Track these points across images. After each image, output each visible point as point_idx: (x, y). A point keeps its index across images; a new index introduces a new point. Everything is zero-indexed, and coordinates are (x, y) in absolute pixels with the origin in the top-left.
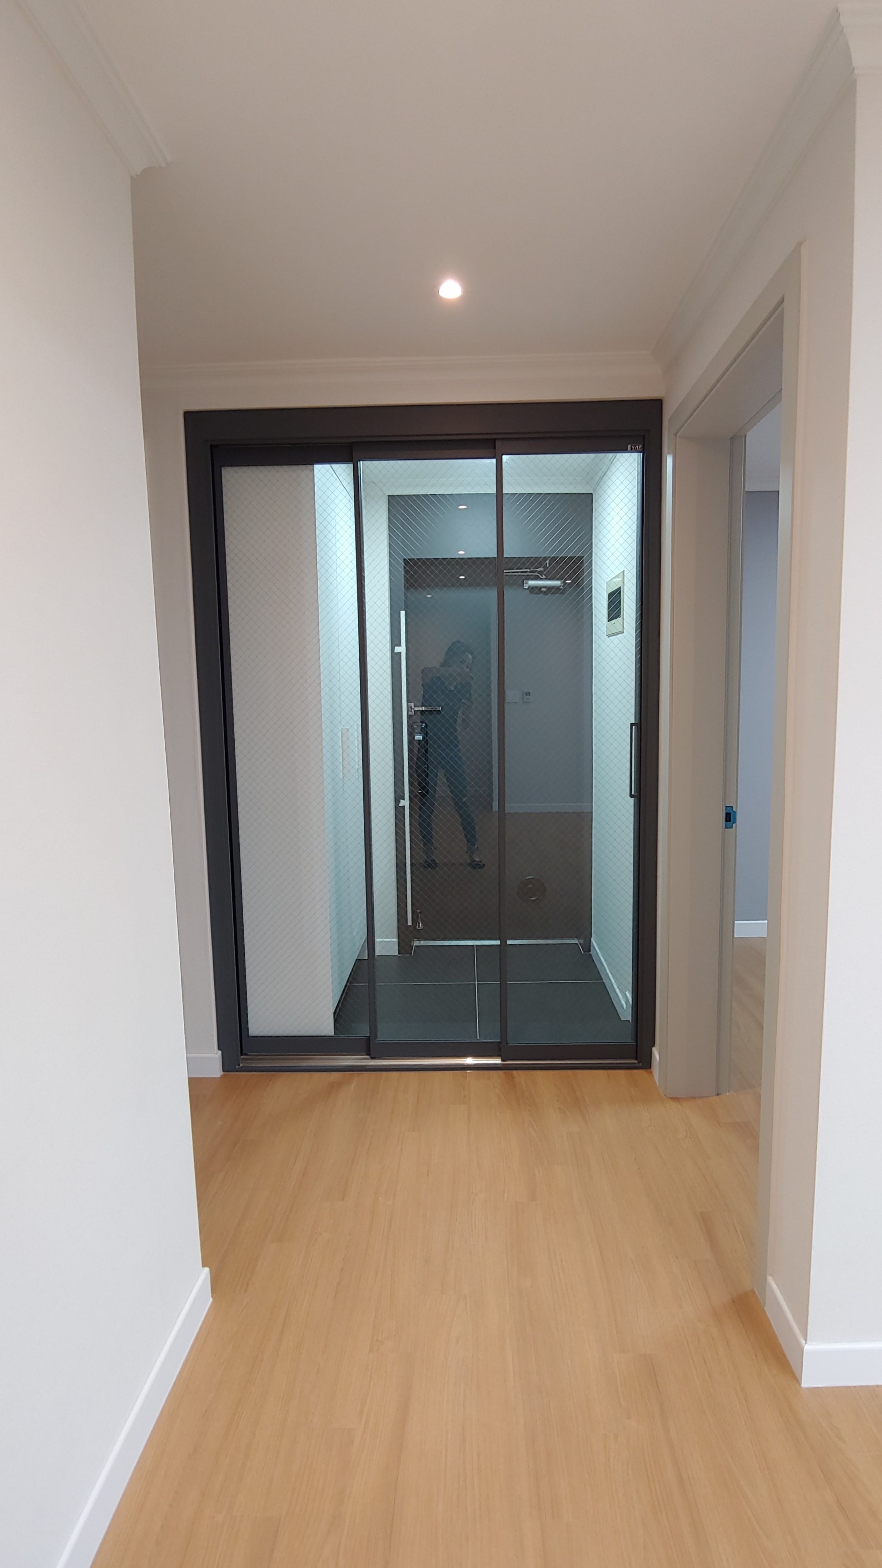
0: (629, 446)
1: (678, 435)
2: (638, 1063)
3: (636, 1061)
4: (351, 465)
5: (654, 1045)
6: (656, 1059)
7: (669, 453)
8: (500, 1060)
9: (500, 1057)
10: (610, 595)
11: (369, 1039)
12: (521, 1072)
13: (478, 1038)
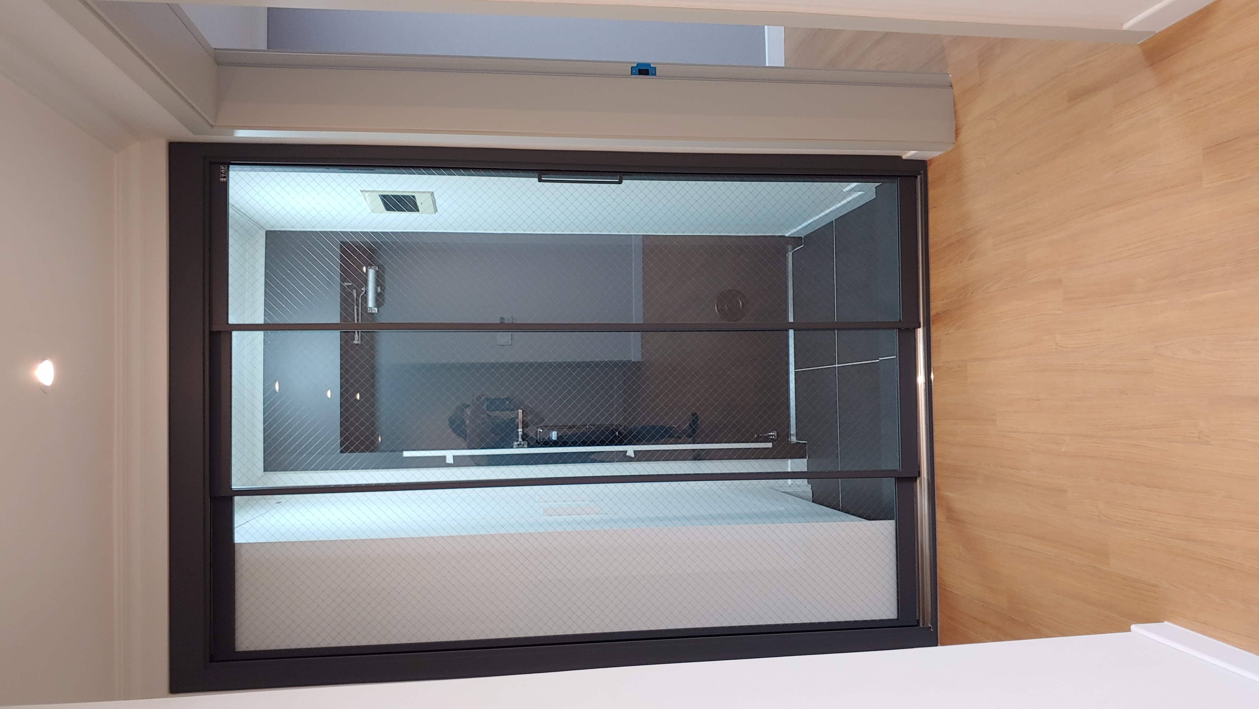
0: (222, 179)
1: (213, 124)
2: (920, 174)
3: (919, 177)
4: (236, 498)
5: (899, 158)
6: (916, 154)
7: (232, 134)
8: (918, 329)
9: (916, 330)
10: (388, 208)
11: (898, 478)
12: (933, 305)
13: (895, 357)
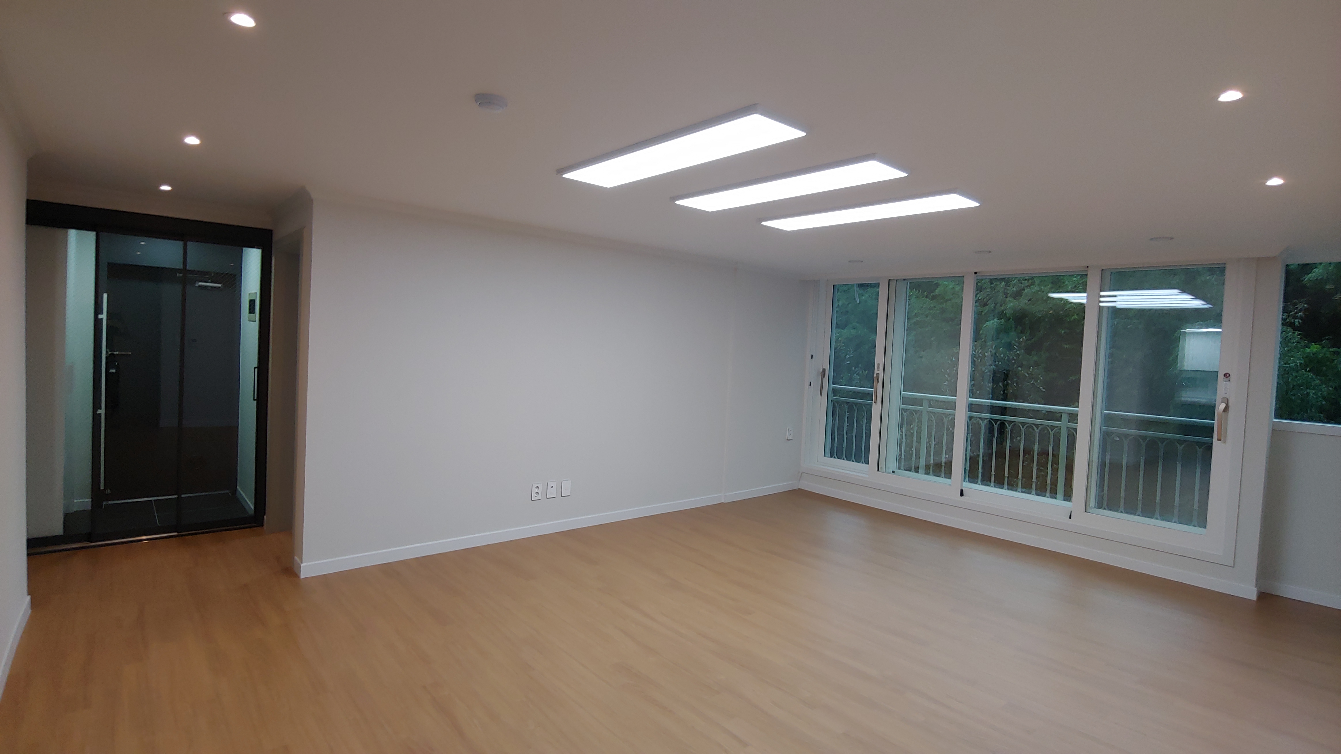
0: (255, 246)
3: (256, 524)
9: (176, 532)
11: (90, 534)
13: (159, 525)
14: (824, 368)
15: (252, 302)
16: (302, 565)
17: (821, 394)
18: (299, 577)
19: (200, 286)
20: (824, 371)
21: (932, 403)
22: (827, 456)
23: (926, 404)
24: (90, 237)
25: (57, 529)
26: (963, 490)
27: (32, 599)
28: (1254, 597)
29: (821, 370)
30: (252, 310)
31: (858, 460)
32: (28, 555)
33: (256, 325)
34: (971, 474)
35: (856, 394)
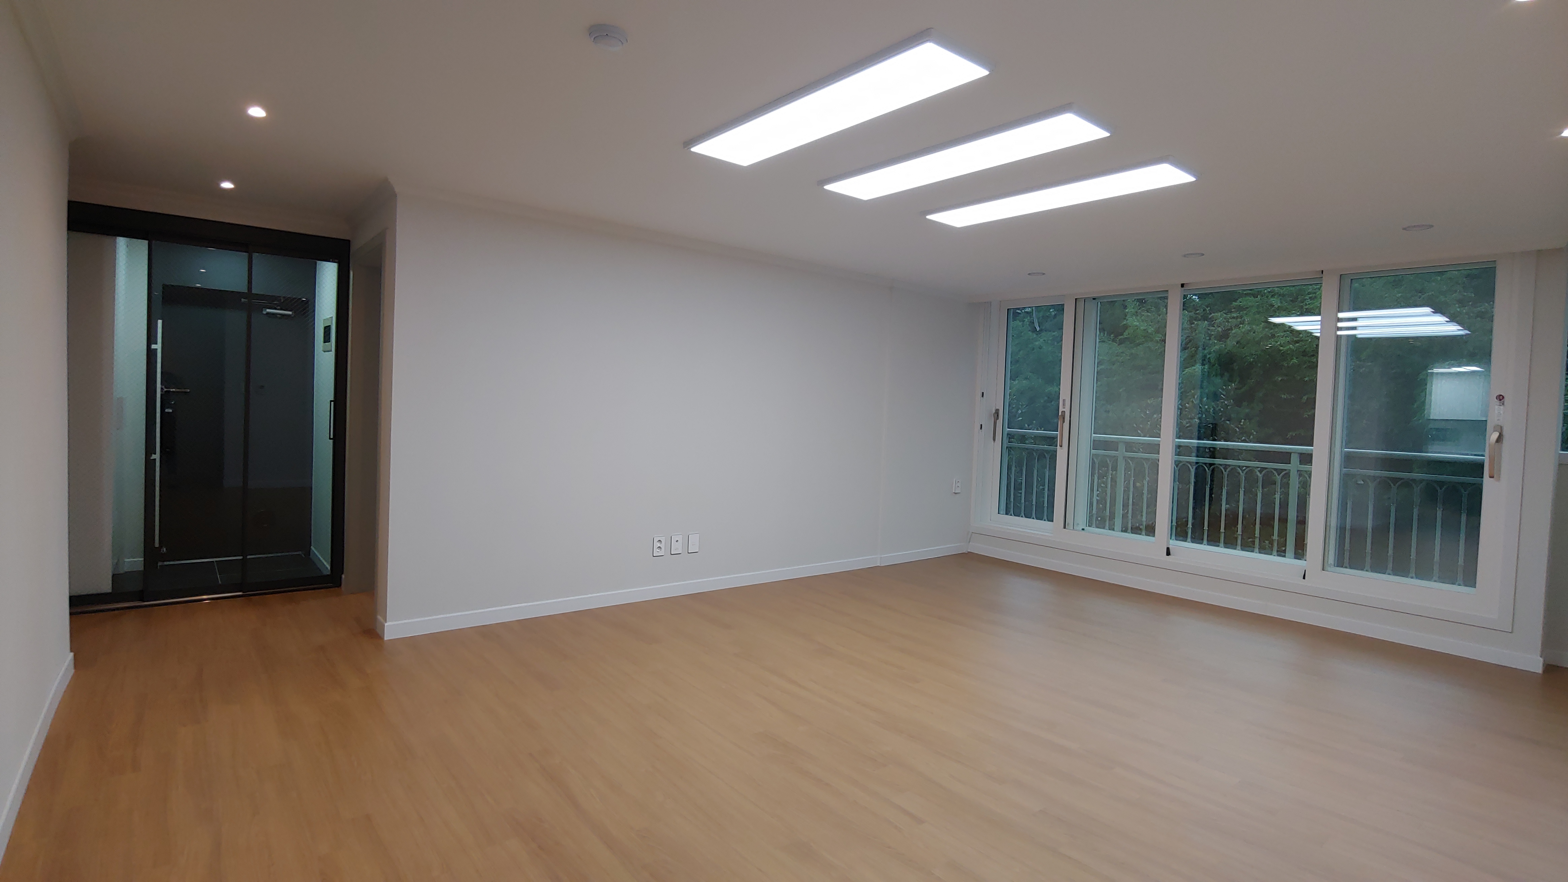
4: (148, 242)
10: (325, 328)
14: (997, 408)
15: (327, 329)
16: (386, 624)
17: (994, 440)
18: (384, 639)
19: (268, 313)
20: (997, 411)
21: (1129, 446)
22: (1001, 513)
23: (1122, 448)
24: (142, 246)
25: (106, 586)
26: (1170, 548)
27: (75, 655)
28: (1539, 670)
29: (994, 411)
30: (327, 339)
31: (1039, 517)
32: (71, 614)
33: (332, 354)
34: (1180, 531)
35: (1037, 439)
